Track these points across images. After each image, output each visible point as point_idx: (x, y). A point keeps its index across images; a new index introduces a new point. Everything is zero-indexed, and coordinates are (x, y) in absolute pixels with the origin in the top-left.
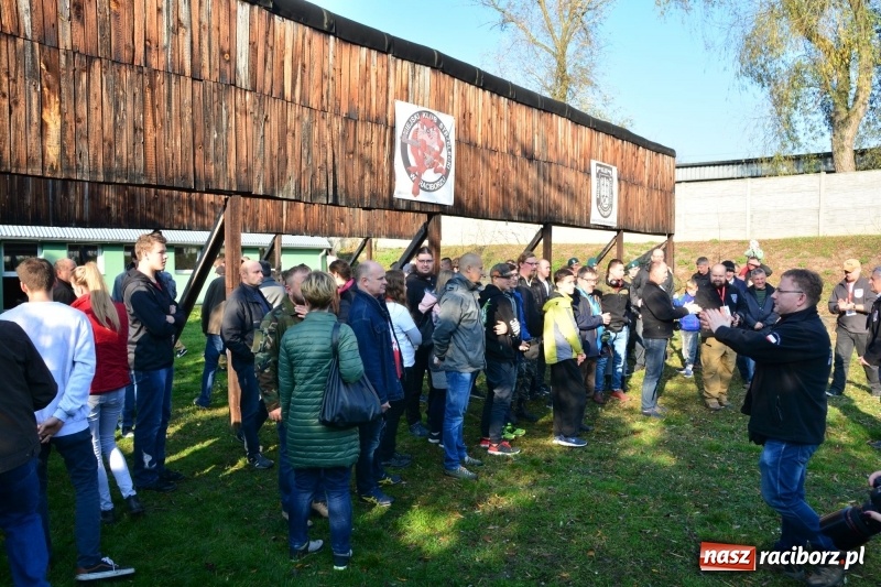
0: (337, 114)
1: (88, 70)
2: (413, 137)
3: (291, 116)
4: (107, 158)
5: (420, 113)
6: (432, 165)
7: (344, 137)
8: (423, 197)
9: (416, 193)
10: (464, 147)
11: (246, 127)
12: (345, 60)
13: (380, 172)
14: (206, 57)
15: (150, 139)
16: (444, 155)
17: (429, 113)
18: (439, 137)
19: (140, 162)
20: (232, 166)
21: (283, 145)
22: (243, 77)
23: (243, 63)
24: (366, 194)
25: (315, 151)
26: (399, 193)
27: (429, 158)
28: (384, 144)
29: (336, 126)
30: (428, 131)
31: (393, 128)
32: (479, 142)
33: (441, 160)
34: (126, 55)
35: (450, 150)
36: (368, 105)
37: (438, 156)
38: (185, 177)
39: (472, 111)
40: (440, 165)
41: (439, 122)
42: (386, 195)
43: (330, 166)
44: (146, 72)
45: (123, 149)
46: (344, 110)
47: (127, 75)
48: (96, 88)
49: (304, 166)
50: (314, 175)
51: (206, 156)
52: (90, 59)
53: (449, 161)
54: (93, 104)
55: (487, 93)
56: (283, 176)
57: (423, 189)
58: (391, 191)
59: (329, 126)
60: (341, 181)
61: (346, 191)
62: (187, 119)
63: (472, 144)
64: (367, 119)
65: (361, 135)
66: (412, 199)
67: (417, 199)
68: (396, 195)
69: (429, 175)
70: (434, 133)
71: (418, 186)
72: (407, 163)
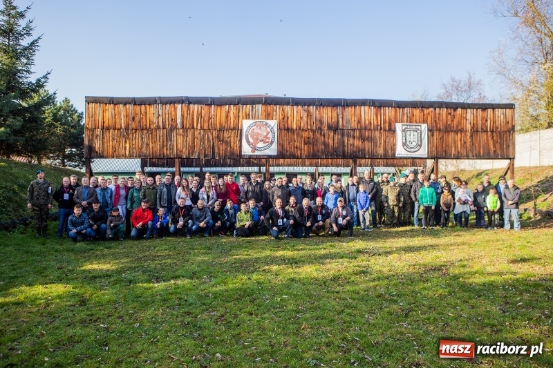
0: (215, 130)
1: (135, 132)
2: (252, 131)
3: (196, 133)
4: (140, 153)
5: (256, 122)
6: (262, 141)
7: (218, 137)
8: (257, 153)
9: (253, 152)
10: (285, 132)
11: (180, 139)
12: (219, 111)
13: (235, 146)
14: (167, 122)
15: (151, 146)
16: (270, 136)
17: (261, 121)
18: (266, 129)
19: (148, 153)
20: (175, 151)
21: (193, 142)
22: (179, 125)
23: (179, 121)
25: (206, 142)
26: (245, 152)
27: (260, 138)
28: (237, 137)
29: (214, 134)
30: (260, 128)
31: (241, 131)
32: (295, 128)
33: (268, 138)
34: (144, 127)
35: (274, 133)
36: (229, 124)
37: (266, 137)
38: (160, 155)
39: (289, 115)
40: (267, 140)
41: (267, 124)
42: (238, 153)
43: (212, 146)
44: (149, 130)
45: (144, 150)
46: (218, 127)
47: (145, 132)
48: (137, 137)
49: (201, 148)
50: (205, 150)
51: (167, 149)
52: (136, 130)
53: (274, 137)
54: (137, 140)
55: (300, 107)
56: (193, 151)
57: (258, 150)
58: (240, 151)
59: (212, 134)
60: (216, 150)
61: (219, 154)
62: (161, 140)
63: (289, 130)
64: (229, 129)
65: (226, 135)
66: (252, 154)
67: (255, 154)
68: (243, 153)
69: (260, 145)
70: (264, 129)
71: (254, 149)
72: (248, 141)
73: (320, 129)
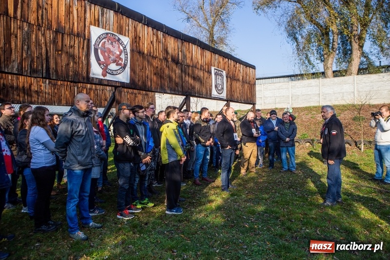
0: (49, 29)
2: (102, 46)
3: (14, 25)
5: (107, 34)
6: (114, 61)
7: (55, 42)
8: (109, 77)
9: (104, 75)
10: (137, 56)
13: (80, 62)
16: (123, 56)
17: (113, 34)
18: (119, 47)
24: (71, 73)
25: (33, 48)
26: (94, 74)
27: (112, 57)
28: (83, 48)
29: (48, 36)
30: (112, 43)
31: (89, 41)
32: (146, 52)
33: (121, 59)
35: (127, 54)
36: (71, 26)
37: (119, 57)
39: (141, 36)
40: (120, 62)
41: (119, 39)
42: (85, 75)
43: (44, 56)
46: (54, 26)
49: (24, 55)
50: (32, 61)
53: (126, 59)
55: (150, 29)
56: (8, 59)
57: (109, 73)
58: (88, 72)
59: (44, 35)
60: (52, 65)
61: (56, 71)
63: (141, 53)
64: (71, 33)
65: (67, 41)
66: (102, 77)
67: (106, 78)
68: (91, 75)
69: (113, 67)
70: (116, 45)
71: (105, 71)
72: (98, 59)
73: (166, 59)
